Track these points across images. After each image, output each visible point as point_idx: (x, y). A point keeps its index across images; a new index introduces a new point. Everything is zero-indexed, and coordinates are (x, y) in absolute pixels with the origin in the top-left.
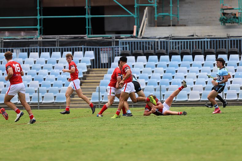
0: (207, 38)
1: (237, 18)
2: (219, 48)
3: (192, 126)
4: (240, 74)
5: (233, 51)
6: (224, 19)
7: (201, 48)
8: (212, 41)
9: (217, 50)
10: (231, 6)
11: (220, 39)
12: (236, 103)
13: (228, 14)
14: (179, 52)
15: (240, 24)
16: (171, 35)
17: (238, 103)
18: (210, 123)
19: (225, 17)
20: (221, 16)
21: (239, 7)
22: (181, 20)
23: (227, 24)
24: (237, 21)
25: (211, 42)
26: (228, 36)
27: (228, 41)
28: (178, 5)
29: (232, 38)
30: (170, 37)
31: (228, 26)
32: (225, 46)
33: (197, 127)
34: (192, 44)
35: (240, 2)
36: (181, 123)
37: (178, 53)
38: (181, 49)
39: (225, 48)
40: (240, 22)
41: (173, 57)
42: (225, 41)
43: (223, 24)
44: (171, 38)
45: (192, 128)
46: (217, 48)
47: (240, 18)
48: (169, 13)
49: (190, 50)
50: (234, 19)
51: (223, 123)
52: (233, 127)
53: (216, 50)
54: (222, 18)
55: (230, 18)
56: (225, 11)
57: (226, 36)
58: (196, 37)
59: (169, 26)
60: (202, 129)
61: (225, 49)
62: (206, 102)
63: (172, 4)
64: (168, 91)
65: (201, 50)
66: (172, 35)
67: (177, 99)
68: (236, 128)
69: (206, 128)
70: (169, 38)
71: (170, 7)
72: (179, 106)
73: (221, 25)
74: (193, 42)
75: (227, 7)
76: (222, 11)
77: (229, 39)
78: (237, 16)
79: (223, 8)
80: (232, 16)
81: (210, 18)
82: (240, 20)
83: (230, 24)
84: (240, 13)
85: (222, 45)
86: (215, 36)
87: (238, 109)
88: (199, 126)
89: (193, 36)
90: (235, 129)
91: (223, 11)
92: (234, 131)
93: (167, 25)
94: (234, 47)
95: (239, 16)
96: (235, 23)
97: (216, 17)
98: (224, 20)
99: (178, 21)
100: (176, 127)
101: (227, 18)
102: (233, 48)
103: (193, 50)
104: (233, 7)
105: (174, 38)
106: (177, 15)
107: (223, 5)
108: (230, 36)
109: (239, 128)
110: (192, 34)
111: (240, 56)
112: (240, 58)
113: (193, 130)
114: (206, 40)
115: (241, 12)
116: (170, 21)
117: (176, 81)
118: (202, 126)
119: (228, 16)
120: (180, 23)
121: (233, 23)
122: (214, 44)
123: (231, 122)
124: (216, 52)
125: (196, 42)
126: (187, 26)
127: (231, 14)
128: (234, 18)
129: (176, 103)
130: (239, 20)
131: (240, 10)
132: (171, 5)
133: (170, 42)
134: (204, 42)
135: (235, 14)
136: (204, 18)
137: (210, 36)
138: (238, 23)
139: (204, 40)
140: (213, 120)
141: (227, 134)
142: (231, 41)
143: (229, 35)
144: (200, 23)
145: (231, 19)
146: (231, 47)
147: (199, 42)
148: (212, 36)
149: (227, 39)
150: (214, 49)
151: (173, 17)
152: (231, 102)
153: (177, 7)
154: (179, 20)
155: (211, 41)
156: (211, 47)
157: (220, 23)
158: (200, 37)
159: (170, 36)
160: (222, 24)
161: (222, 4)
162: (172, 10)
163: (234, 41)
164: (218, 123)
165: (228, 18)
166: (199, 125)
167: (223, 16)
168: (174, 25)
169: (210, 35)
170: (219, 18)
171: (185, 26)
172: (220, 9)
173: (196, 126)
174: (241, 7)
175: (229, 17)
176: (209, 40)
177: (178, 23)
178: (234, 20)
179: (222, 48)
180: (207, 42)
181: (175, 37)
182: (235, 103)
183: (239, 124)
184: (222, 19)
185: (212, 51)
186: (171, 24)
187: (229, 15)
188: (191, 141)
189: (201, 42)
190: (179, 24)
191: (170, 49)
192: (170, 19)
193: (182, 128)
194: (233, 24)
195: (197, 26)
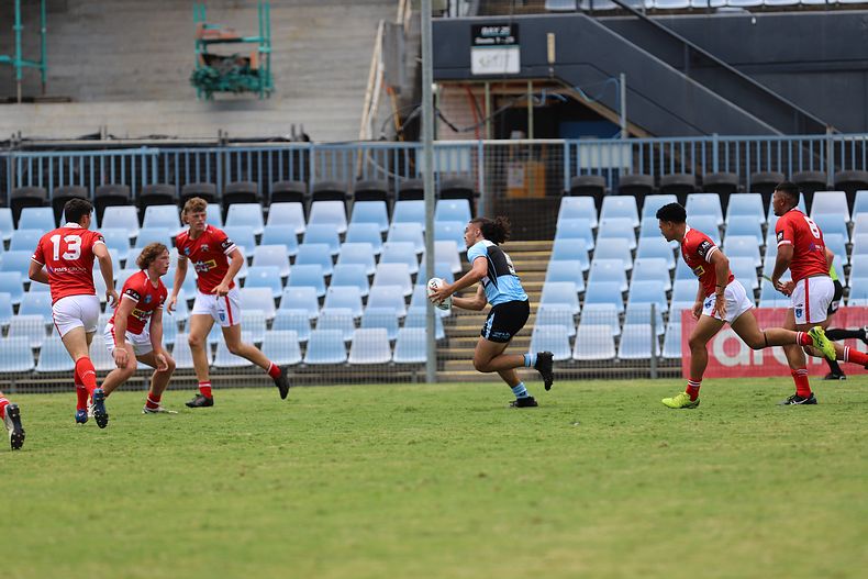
0: (150, 146)
1: (255, 73)
2: (193, 180)
3: (94, 461)
4: (264, 275)
5: (242, 190)
6: (207, 76)
7: (128, 183)
8: (166, 157)
9: (184, 188)
10: (232, 30)
11: (193, 150)
12: (253, 376)
13: (222, 58)
14: (48, 197)
15: (265, 95)
16: (20, 133)
17: (257, 376)
18: (158, 449)
19: (210, 71)
20: (199, 66)
21: (262, 34)
22: (55, 78)
23: (218, 96)
24: (255, 83)
25: (161, 158)
26: (223, 136)
27: (223, 154)
28: (41, 27)
29: (237, 144)
30: (16, 143)
31: (220, 101)
32: (214, 172)
33: (113, 467)
34: (95, 167)
35: (264, 17)
36: (54, 451)
37: (45, 200)
38: (56, 184)
39: (214, 180)
40: (264, 88)
41: (26, 213)
42: (213, 155)
43: (204, 94)
44: (19, 146)
45: (97, 470)
46: (182, 182)
47: (263, 74)
48: (12, 55)
49: (85, 189)
50: (243, 76)
51: (205, 448)
52: (241, 462)
53: (180, 190)
54: (202, 73)
55: (230, 73)
56: (212, 49)
57: (216, 135)
58: (109, 141)
59: (12, 100)
60: (131, 471)
61: (213, 185)
62: (145, 375)
63: (22, 22)
64: (8, 338)
65: (128, 188)
66: (24, 136)
67: (39, 364)
68: (253, 468)
69: (143, 468)
70: (12, 146)
71: (14, 32)
72: (48, 389)
73: (197, 99)
74: (97, 159)
75: (219, 34)
76: (201, 46)
77: (225, 150)
78: (255, 65)
79: (205, 38)
80: (237, 67)
81: (159, 71)
82: (264, 80)
83: (230, 96)
84: (264, 57)
85: (203, 171)
86: (175, 138)
87: (259, 400)
88: (119, 461)
89: (98, 137)
90: (247, 469)
91: (205, 48)
92: (243, 479)
93: (5, 98)
94: (245, 178)
95: (261, 67)
96: (249, 90)
97: (179, 71)
98: (208, 81)
99: (44, 85)
100: (36, 465)
101: (217, 73)
102: (242, 180)
103: (98, 188)
104: (238, 35)
105: (28, 143)
106: (41, 63)
107: (205, 27)
108: (232, 136)
109: (260, 467)
110: (95, 132)
111: (266, 209)
112: (266, 215)
113: (97, 475)
114: (143, 151)
115: (268, 54)
116: (16, 82)
117: (38, 301)
118: (132, 462)
119: (223, 67)
120: (51, 92)
121: (242, 90)
122: (172, 166)
123: (234, 446)
124: (180, 195)
125: (108, 158)
126: (77, 101)
127: (234, 58)
128: (244, 72)
129: (36, 378)
130: (260, 82)
131: (266, 44)
132: (18, 26)
133: (17, 159)
134: (138, 158)
135: (248, 60)
136: (136, 72)
137: (158, 137)
138: (257, 90)
139: (138, 151)
140: (170, 438)
141: (218, 487)
142: (234, 155)
143: (226, 134)
144: (123, 93)
145: (234, 77)
146: (234, 178)
147: (118, 158)
148: (165, 137)
149: (219, 150)
150: (173, 183)
151: (24, 68)
152: (232, 374)
153: (40, 32)
154: (46, 80)
155: (162, 155)
156: (161, 179)
157: (195, 90)
158: (123, 142)
159: (13, 136)
160: (200, 96)
161: (200, 24)
162: (23, 45)
163: (244, 154)
164: (188, 450)
165: (224, 73)
166: (118, 457)
167: (205, 67)
168: (28, 100)
169: (157, 133)
170: (190, 74)
171: (69, 100)
172: (194, 43)
173: (110, 463)
174: (269, 35)
175: (227, 70)
176: (155, 151)
177: (44, 92)
178: (244, 81)
179: (203, 179)
180: (149, 158)
181: (32, 140)
182: (248, 377)
183: (261, 454)
184: (200, 77)
185: (166, 193)
186: (19, 96)
187: (226, 61)
188: (92, 517)
189: (128, 158)
190: (47, 95)
191: (16, 185)
192: (15, 75)
193: (58, 470)
194: (240, 96)
195: (113, 101)
